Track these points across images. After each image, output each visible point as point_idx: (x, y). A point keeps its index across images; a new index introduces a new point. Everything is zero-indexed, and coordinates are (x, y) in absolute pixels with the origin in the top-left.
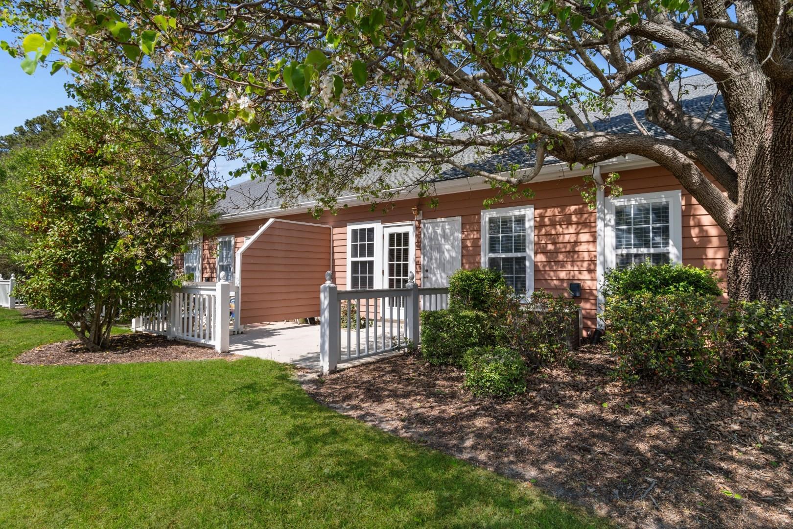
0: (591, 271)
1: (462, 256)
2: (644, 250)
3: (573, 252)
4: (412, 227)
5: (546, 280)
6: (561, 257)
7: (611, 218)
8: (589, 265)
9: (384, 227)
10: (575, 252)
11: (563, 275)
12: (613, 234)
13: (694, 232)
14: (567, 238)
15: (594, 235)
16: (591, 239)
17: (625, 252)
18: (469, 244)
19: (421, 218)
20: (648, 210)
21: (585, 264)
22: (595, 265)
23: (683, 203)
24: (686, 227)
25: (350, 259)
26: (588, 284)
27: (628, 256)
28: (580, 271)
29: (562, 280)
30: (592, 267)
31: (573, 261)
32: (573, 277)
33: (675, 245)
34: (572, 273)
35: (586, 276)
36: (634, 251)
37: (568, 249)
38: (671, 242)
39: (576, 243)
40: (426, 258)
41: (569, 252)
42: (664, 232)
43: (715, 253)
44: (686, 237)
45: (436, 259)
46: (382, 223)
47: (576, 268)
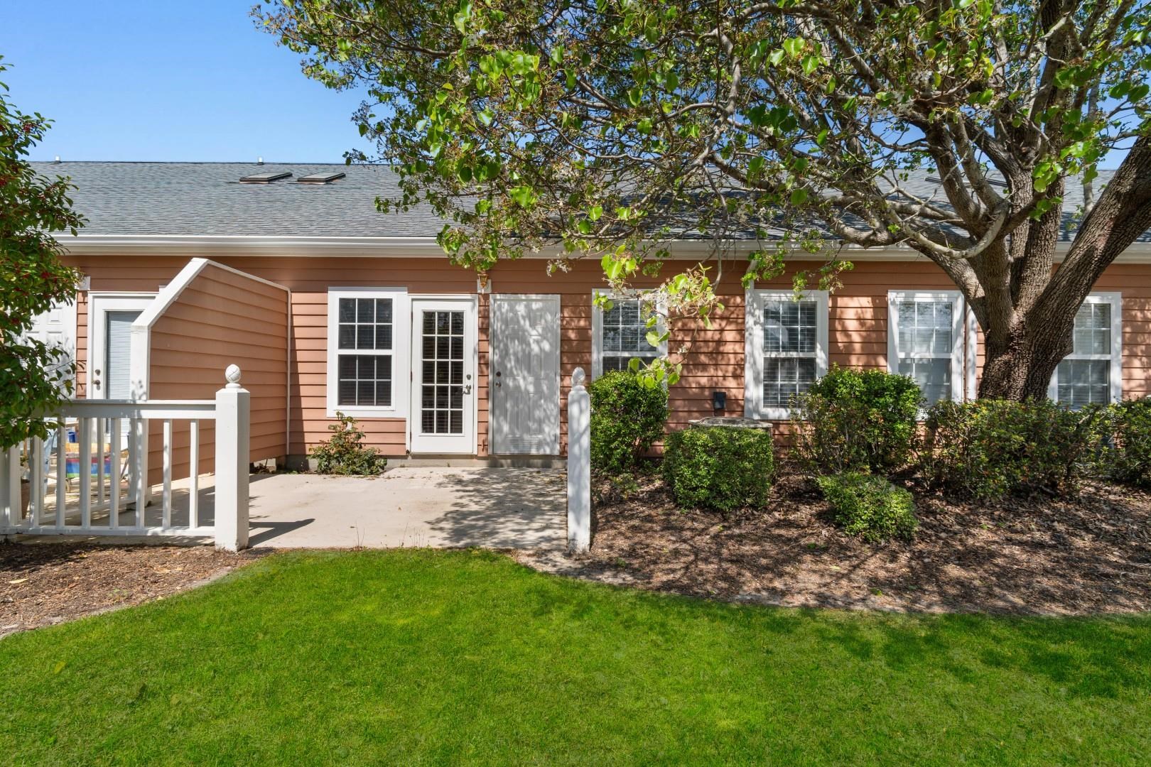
0: (737, 376)
1: (562, 352)
2: (794, 354)
3: (717, 353)
4: (470, 304)
5: (684, 388)
6: (703, 358)
7: (759, 313)
8: (735, 369)
9: (413, 300)
10: (719, 353)
11: (704, 381)
12: (762, 333)
13: (840, 337)
14: (709, 334)
15: (741, 331)
16: (738, 338)
17: (773, 355)
18: (572, 335)
19: (489, 291)
20: (797, 309)
21: (731, 368)
22: (743, 369)
23: (830, 305)
24: (832, 331)
25: (334, 352)
26: (735, 393)
27: (776, 360)
28: (724, 377)
29: (702, 388)
30: (738, 372)
31: (716, 365)
32: (716, 384)
33: (822, 349)
34: (715, 379)
35: (731, 383)
36: (783, 355)
37: (710, 350)
38: (818, 346)
39: (720, 342)
40: (497, 351)
41: (711, 353)
42: (811, 335)
43: (858, 360)
44: (833, 341)
45: (515, 354)
46: (410, 291)
47: (720, 373)
